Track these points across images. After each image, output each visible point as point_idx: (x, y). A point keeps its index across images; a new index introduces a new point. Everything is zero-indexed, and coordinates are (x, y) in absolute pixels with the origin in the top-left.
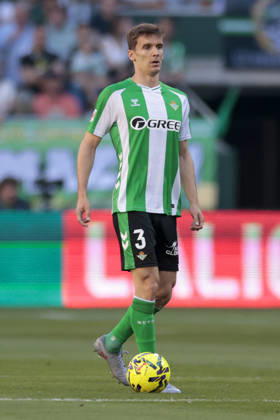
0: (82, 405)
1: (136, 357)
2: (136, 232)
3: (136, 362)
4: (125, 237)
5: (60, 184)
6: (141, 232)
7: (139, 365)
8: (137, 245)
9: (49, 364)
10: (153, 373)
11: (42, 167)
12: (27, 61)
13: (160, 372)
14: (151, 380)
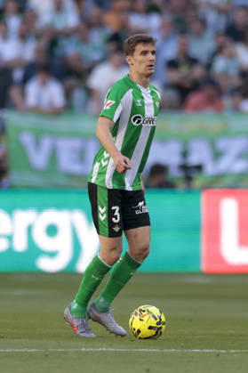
0: (218, 355)
1: (142, 307)
2: (113, 208)
3: (141, 310)
4: (102, 210)
5: (199, 168)
6: (116, 208)
7: (144, 314)
8: (114, 219)
9: (190, 320)
10: (153, 323)
11: (185, 154)
12: (172, 64)
13: (158, 323)
14: (150, 328)
